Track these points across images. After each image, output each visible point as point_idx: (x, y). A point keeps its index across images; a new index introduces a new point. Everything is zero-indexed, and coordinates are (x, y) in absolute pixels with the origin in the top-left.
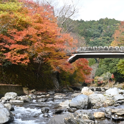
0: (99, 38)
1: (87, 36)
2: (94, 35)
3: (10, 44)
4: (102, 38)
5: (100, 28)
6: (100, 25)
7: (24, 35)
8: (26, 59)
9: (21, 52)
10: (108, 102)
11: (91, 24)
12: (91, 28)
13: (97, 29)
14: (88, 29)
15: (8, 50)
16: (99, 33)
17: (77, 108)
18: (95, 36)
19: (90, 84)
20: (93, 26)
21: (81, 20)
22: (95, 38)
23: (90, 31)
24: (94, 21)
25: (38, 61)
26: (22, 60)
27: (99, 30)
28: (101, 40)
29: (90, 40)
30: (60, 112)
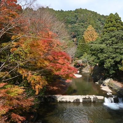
0: (76, 24)
1: (66, 23)
2: (72, 22)
4: (77, 24)
5: (76, 16)
6: (76, 14)
11: (69, 13)
13: (74, 17)
14: (66, 17)
16: (75, 20)
20: (70, 15)
21: (62, 10)
22: (73, 24)
23: (68, 18)
28: (77, 26)
29: (69, 26)
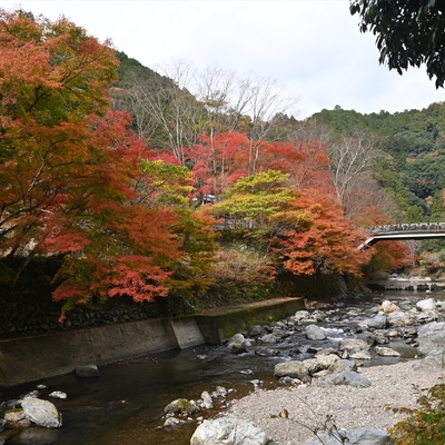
0: (431, 154)
1: (398, 151)
2: (418, 147)
3: (289, 252)
4: (436, 153)
5: (430, 128)
6: (430, 119)
7: (306, 238)
8: (310, 268)
9: (304, 260)
10: (407, 321)
11: (408, 120)
12: (407, 129)
13: (423, 132)
14: (399, 134)
15: (287, 258)
16: (429, 142)
17: (376, 328)
18: (418, 150)
19: (410, 267)
20: (412, 124)
21: (383, 111)
22: (420, 155)
23: (405, 137)
24: (414, 111)
25: (326, 272)
26: (306, 269)
27: (428, 133)
28: (434, 159)
29: (407, 160)
30: (360, 332)
